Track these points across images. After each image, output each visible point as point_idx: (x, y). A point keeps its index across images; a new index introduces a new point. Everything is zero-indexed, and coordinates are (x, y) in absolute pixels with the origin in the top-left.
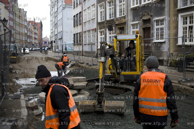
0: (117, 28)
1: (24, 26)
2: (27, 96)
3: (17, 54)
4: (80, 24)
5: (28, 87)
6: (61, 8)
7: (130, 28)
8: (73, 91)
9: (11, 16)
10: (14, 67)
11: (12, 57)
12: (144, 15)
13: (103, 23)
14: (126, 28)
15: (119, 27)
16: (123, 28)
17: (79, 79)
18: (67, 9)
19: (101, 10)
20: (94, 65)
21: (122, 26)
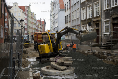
0: (94, 24)
1: (34, 24)
2: (34, 69)
3: (29, 42)
4: (69, 22)
5: (35, 63)
6: (57, 11)
7: (103, 23)
8: (63, 67)
9: (26, 17)
10: (27, 50)
11: (26, 44)
12: (113, 15)
13: (85, 20)
14: (101, 23)
15: (96, 23)
16: (99, 23)
17: (67, 59)
18: (61, 12)
19: (84, 12)
20: (78, 49)
21: (98, 23)
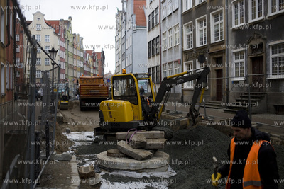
0: (211, 59)
1: (79, 58)
2: (81, 157)
3: (70, 97)
4: (157, 54)
5: (83, 144)
6: (131, 32)
7: (231, 57)
8: (145, 151)
9: (63, 44)
10: (64, 116)
11: (62, 102)
12: (253, 38)
13: (191, 51)
14: (226, 57)
15: (215, 56)
16: (221, 58)
17: (154, 134)
18: (138, 33)
19: (188, 33)
20: (177, 113)
21: (219, 56)
